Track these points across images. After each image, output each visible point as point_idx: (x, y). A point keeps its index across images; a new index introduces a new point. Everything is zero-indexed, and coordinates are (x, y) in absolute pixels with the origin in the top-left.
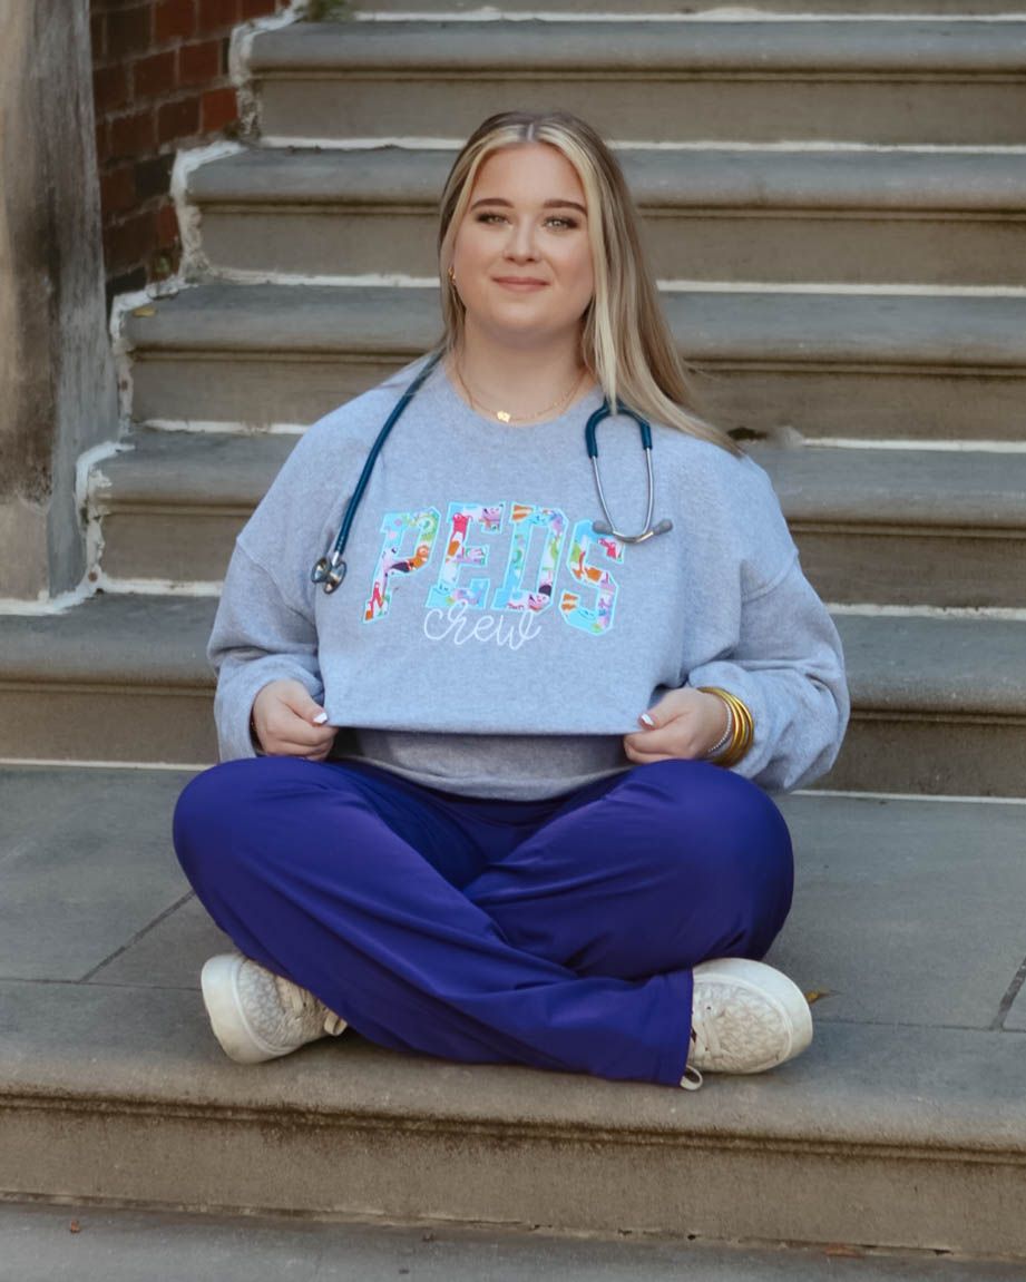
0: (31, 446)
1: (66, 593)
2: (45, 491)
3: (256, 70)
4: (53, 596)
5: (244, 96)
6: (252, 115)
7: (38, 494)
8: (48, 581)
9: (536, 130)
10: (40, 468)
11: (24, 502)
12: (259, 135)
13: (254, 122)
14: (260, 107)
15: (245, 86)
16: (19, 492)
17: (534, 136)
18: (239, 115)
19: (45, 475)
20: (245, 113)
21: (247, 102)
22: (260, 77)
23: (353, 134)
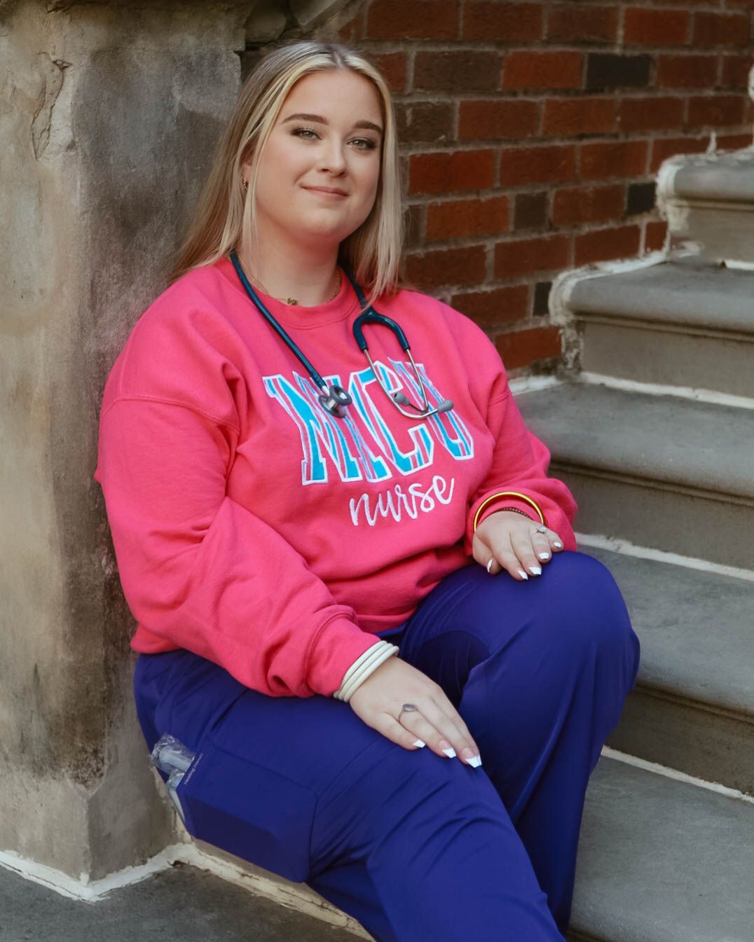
0: (79, 728)
1: (129, 868)
2: (95, 774)
3: (578, 313)
4: (93, 878)
5: (568, 335)
6: (575, 351)
7: (86, 775)
8: (89, 865)
10: (90, 750)
11: (69, 781)
12: (580, 370)
13: (576, 358)
14: (582, 345)
15: (569, 325)
16: (66, 772)
18: (563, 350)
19: (96, 757)
20: (569, 348)
21: (571, 340)
22: (581, 318)
23: (656, 380)
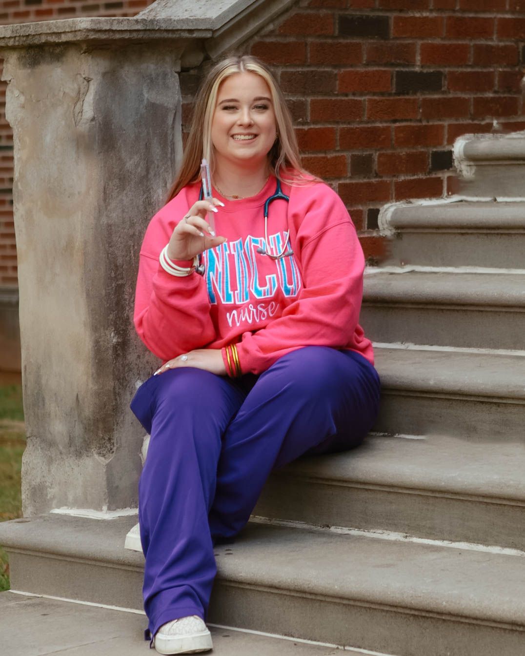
0: (101, 426)
4: (109, 509)
7: (104, 452)
8: (107, 501)
9: (244, 65)
10: (107, 438)
11: (96, 456)
15: (393, 236)
16: (94, 451)
17: (245, 69)
22: (399, 231)
